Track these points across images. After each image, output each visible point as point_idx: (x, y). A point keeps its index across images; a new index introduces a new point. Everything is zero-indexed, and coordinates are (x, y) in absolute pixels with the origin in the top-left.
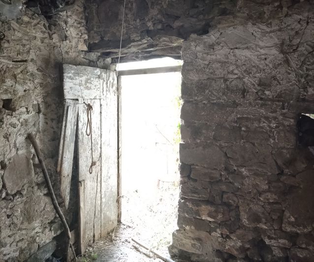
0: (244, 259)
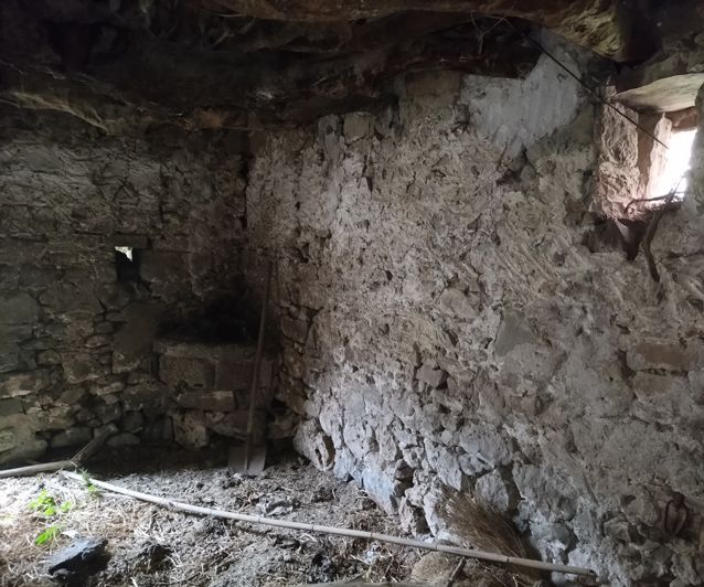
0: (74, 426)
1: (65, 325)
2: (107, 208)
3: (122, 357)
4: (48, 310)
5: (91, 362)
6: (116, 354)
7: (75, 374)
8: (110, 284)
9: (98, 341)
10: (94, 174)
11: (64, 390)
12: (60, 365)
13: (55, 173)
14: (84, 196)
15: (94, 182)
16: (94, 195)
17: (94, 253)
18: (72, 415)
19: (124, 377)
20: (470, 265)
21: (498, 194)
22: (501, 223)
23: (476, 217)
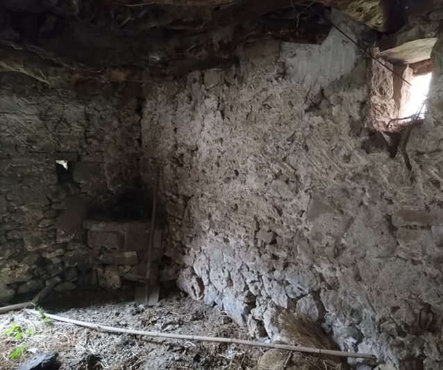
0: (32, 279)
1: (24, 213)
2: (50, 136)
3: (63, 233)
4: (12, 204)
5: (42, 236)
6: (59, 230)
7: (32, 245)
8: (54, 185)
9: (47, 222)
10: (41, 114)
11: (25, 256)
12: (21, 240)
13: (15, 114)
14: (35, 128)
15: (41, 119)
16: (41, 127)
17: (42, 165)
18: (30, 272)
19: (65, 245)
20: (289, 164)
21: (306, 118)
22: (309, 136)
23: (292, 133)
